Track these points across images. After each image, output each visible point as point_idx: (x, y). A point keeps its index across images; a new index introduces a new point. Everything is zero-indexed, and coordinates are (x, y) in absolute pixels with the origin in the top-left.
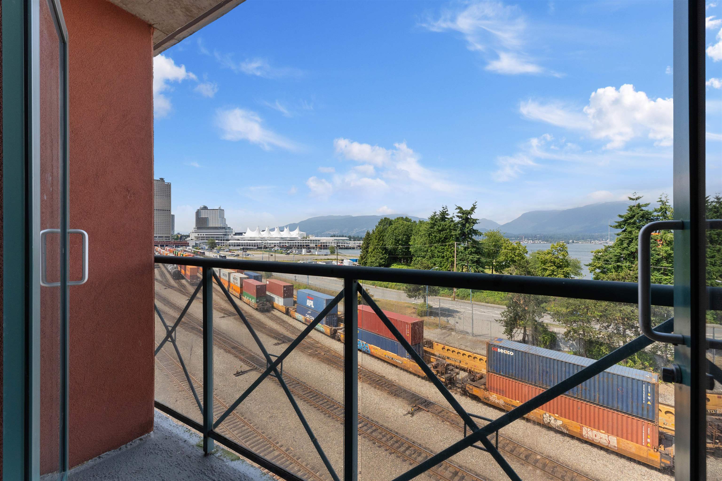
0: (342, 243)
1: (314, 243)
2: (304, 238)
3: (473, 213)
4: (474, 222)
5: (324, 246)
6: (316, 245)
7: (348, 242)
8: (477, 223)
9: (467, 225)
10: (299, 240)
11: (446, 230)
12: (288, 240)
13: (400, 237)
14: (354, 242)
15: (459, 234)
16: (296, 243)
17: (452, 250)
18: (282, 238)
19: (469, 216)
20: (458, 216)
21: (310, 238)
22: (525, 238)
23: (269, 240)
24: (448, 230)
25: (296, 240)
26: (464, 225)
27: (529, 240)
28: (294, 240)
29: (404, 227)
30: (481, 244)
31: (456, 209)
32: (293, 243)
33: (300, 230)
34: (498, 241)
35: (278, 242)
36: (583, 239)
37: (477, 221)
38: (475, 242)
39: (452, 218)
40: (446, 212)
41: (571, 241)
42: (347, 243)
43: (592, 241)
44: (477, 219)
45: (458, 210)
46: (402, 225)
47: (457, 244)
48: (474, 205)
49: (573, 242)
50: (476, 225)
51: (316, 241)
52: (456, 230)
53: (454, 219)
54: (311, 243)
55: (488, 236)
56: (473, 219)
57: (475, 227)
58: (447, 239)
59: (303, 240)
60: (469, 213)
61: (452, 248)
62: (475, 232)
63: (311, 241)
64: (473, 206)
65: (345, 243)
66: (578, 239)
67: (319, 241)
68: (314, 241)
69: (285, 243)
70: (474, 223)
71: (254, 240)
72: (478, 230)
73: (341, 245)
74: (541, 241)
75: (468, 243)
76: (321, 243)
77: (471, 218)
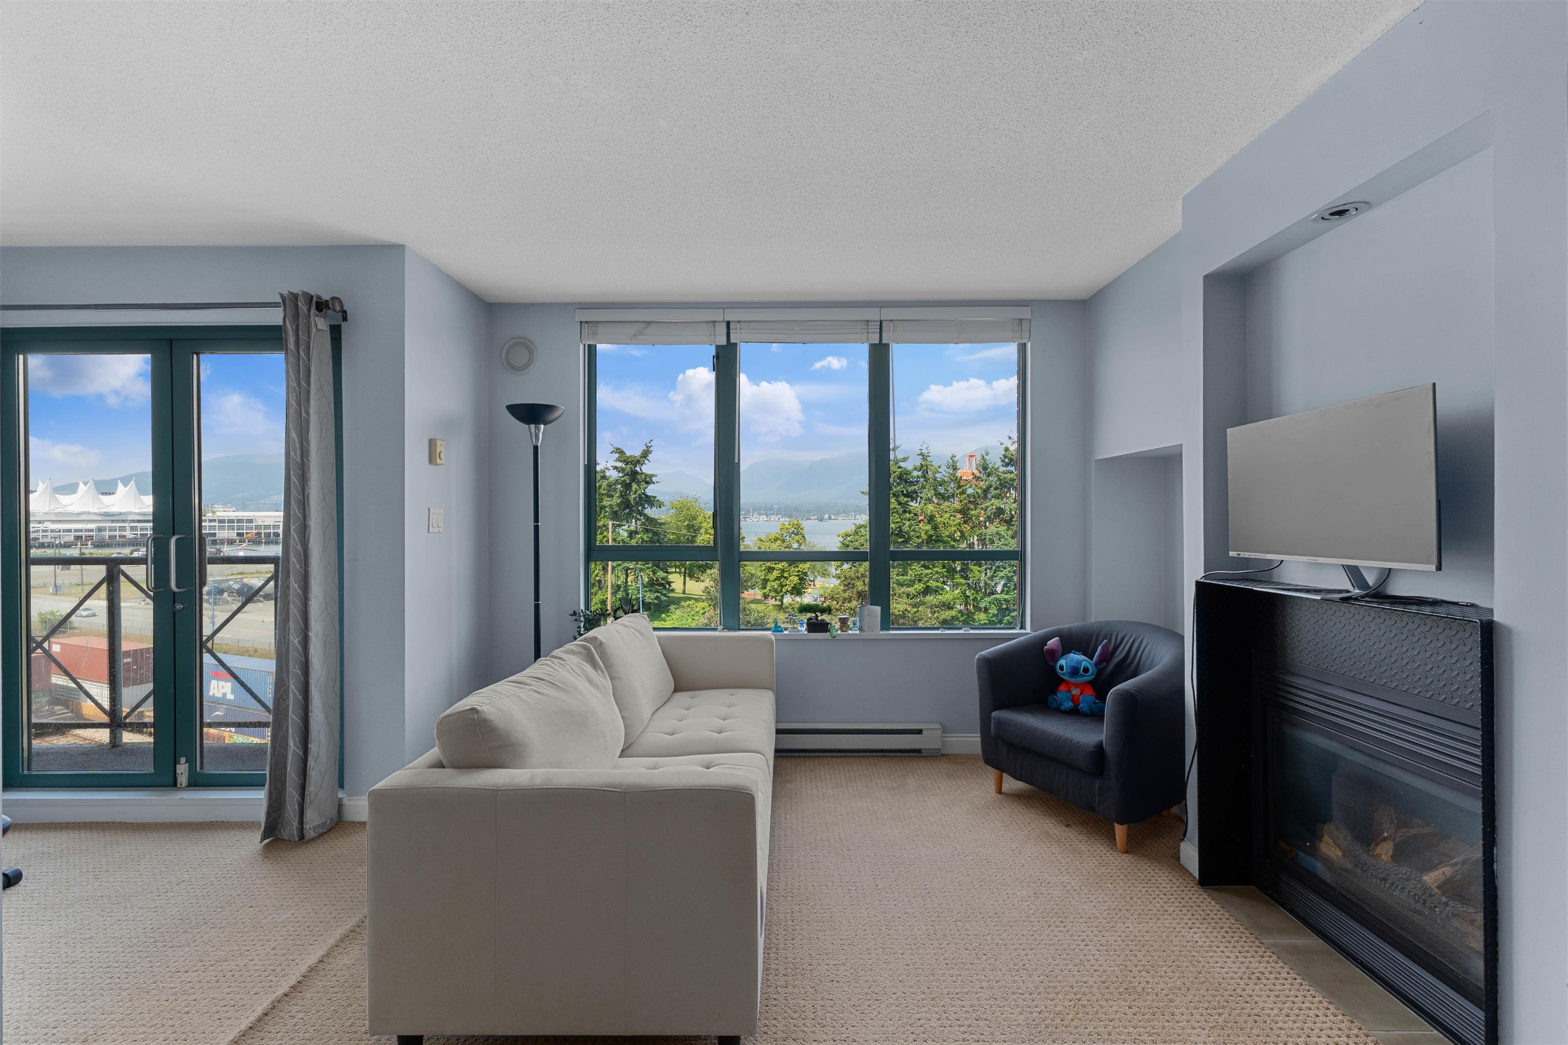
1: (230, 528)
3: (646, 461)
4: (648, 480)
5: (268, 535)
6: (238, 534)
8: (654, 483)
9: (634, 486)
12: (133, 521)
15: (618, 505)
17: (604, 537)
18: (106, 514)
19: (638, 469)
20: (615, 468)
21: (218, 514)
22: (754, 510)
23: (53, 522)
26: (627, 486)
27: (760, 514)
30: (662, 524)
31: (612, 452)
34: (694, 518)
35: (93, 526)
36: (844, 513)
37: (654, 479)
38: (648, 518)
39: (604, 472)
41: (826, 516)
43: (857, 516)
44: (653, 475)
45: (617, 455)
47: (613, 524)
48: (647, 447)
49: (830, 518)
50: (651, 487)
51: (239, 521)
52: (613, 497)
53: (608, 474)
54: (220, 528)
55: (676, 508)
56: (646, 475)
57: (650, 490)
60: (638, 462)
61: (605, 533)
62: (650, 501)
63: (221, 521)
64: (645, 448)
66: (838, 513)
67: (250, 521)
68: (230, 521)
69: (122, 529)
70: (647, 483)
72: (655, 497)
74: (780, 516)
75: (636, 524)
76: (257, 527)
77: (642, 473)
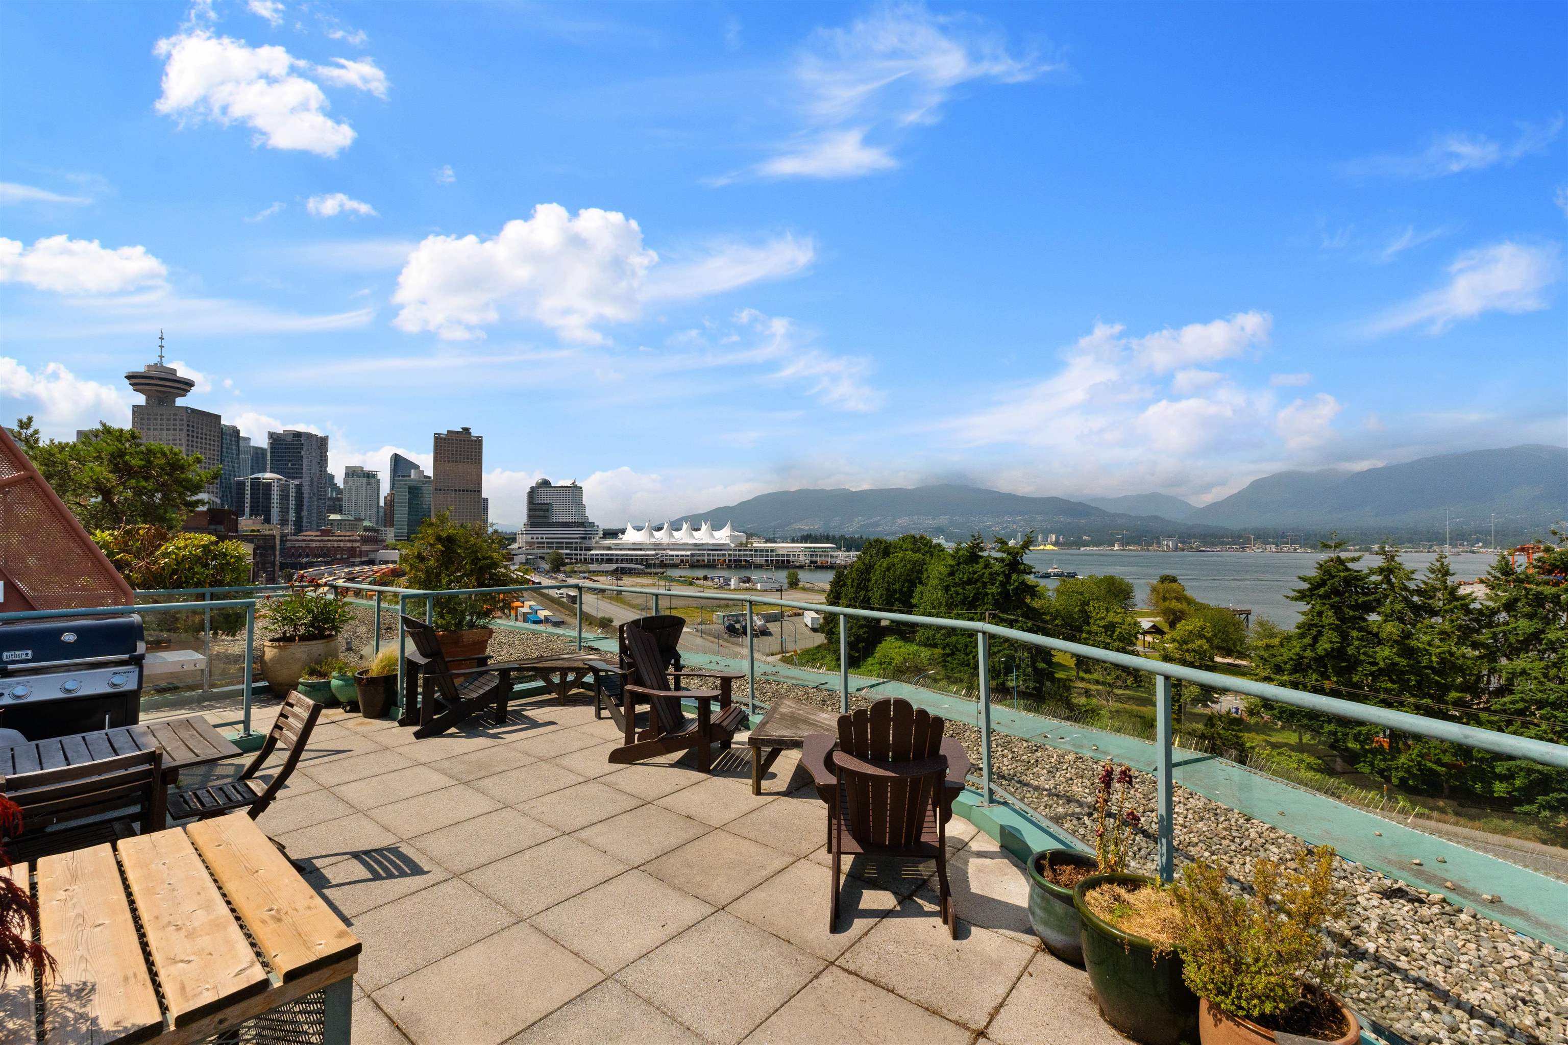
0: (821, 556)
1: (761, 556)
2: (741, 544)
4: (1028, 570)
5: (783, 561)
6: (767, 561)
7: (835, 554)
8: (1034, 572)
9: (1014, 576)
10: (730, 550)
11: (975, 583)
12: (709, 550)
13: (897, 586)
14: (846, 554)
15: (998, 593)
16: (724, 555)
18: (696, 545)
19: (1019, 559)
20: (996, 559)
21: (755, 545)
23: (671, 550)
24: (979, 584)
25: (725, 550)
26: (1008, 577)
28: (721, 550)
29: (905, 565)
31: (996, 543)
32: (719, 555)
33: (734, 529)
35: (689, 553)
39: (988, 560)
40: (978, 544)
42: (832, 557)
45: (1000, 546)
46: (902, 561)
48: (1028, 537)
50: (1031, 576)
51: (767, 551)
52: (994, 585)
53: (991, 562)
54: (756, 556)
56: (1026, 566)
57: (1030, 580)
58: (978, 600)
59: (740, 550)
60: (1019, 553)
62: (1031, 590)
63: (756, 551)
64: (1026, 539)
65: (826, 556)
67: (772, 551)
68: (762, 551)
69: (703, 555)
70: (1027, 573)
71: (641, 550)
72: (1035, 587)
73: (818, 559)
76: (778, 555)
77: (1023, 563)
